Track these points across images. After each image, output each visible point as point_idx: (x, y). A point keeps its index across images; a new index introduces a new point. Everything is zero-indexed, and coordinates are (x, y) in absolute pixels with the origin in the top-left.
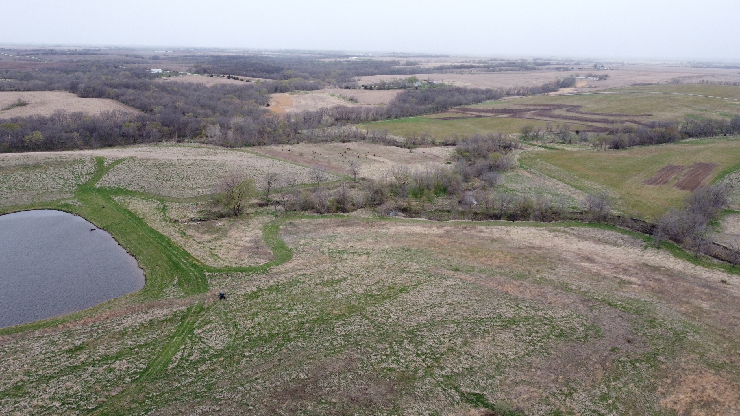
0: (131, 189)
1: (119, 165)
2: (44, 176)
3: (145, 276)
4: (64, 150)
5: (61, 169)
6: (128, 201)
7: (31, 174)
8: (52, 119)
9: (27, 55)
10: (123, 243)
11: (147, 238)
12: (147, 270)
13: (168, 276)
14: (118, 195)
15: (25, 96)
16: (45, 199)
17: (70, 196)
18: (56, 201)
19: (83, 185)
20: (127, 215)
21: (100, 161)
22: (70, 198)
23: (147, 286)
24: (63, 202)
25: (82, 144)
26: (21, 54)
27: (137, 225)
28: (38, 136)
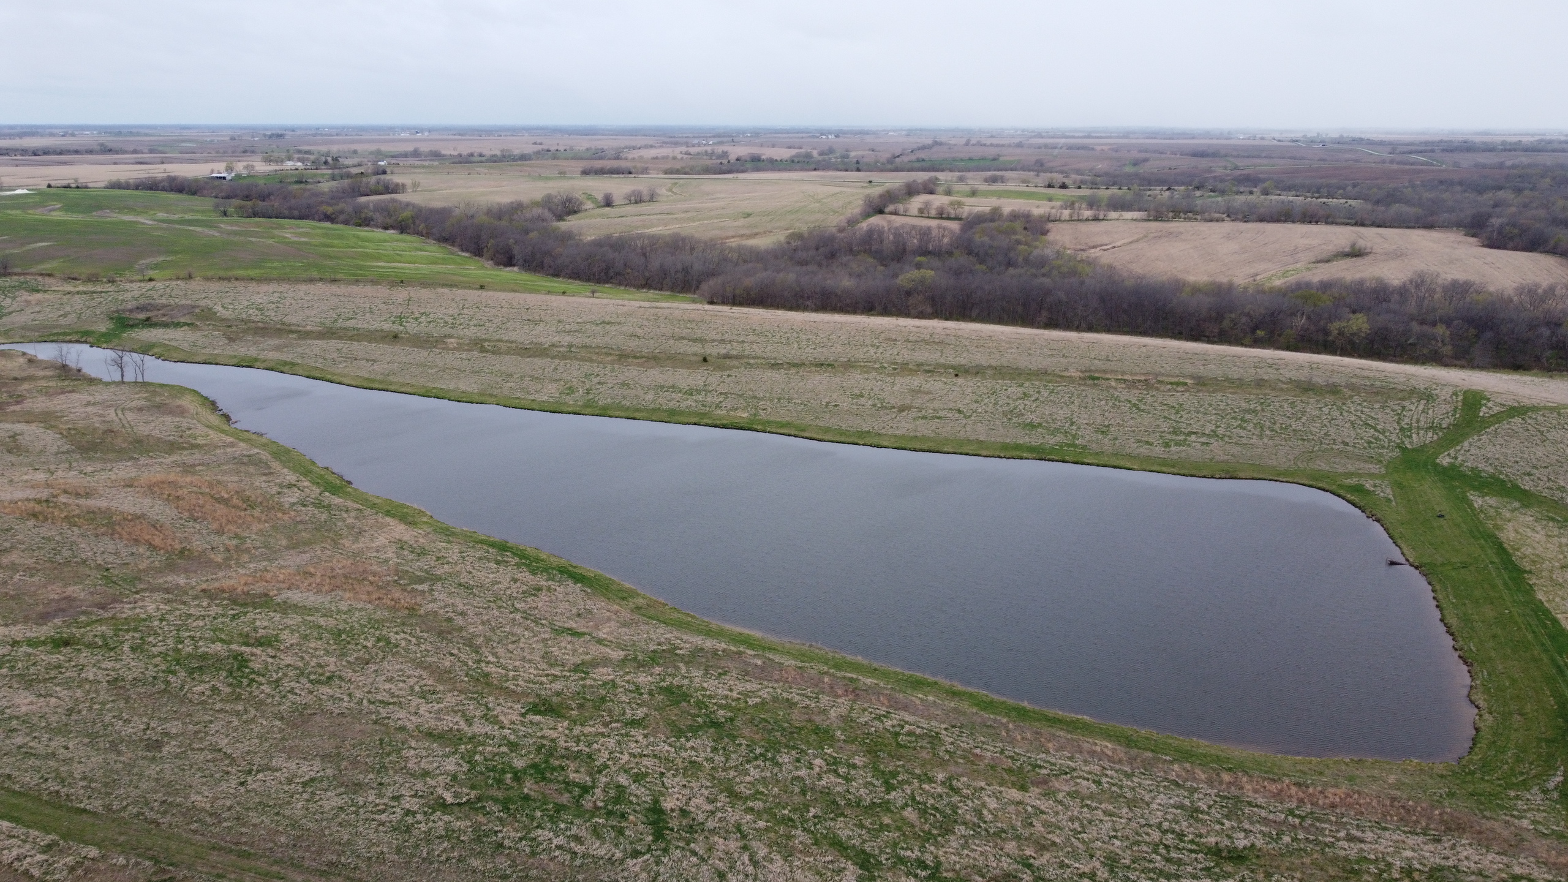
0: (1526, 484)
1: (1518, 420)
2: (1336, 414)
3: (1477, 730)
4: (1405, 362)
5: (1377, 406)
6: (1508, 515)
7: (1312, 405)
8: (1403, 292)
9: (1411, 152)
10: (1453, 621)
11: (1520, 628)
12: (1487, 716)
13: (1540, 755)
14: (1487, 494)
15: (1369, 236)
16: (1322, 465)
17: (1373, 471)
18: (1341, 474)
19: (1413, 450)
20: (1489, 552)
21: (1472, 401)
22: (1372, 476)
23: (1471, 761)
24: (1353, 481)
25: (1450, 353)
26: (1398, 151)
27: (1505, 584)
28: (1359, 324)
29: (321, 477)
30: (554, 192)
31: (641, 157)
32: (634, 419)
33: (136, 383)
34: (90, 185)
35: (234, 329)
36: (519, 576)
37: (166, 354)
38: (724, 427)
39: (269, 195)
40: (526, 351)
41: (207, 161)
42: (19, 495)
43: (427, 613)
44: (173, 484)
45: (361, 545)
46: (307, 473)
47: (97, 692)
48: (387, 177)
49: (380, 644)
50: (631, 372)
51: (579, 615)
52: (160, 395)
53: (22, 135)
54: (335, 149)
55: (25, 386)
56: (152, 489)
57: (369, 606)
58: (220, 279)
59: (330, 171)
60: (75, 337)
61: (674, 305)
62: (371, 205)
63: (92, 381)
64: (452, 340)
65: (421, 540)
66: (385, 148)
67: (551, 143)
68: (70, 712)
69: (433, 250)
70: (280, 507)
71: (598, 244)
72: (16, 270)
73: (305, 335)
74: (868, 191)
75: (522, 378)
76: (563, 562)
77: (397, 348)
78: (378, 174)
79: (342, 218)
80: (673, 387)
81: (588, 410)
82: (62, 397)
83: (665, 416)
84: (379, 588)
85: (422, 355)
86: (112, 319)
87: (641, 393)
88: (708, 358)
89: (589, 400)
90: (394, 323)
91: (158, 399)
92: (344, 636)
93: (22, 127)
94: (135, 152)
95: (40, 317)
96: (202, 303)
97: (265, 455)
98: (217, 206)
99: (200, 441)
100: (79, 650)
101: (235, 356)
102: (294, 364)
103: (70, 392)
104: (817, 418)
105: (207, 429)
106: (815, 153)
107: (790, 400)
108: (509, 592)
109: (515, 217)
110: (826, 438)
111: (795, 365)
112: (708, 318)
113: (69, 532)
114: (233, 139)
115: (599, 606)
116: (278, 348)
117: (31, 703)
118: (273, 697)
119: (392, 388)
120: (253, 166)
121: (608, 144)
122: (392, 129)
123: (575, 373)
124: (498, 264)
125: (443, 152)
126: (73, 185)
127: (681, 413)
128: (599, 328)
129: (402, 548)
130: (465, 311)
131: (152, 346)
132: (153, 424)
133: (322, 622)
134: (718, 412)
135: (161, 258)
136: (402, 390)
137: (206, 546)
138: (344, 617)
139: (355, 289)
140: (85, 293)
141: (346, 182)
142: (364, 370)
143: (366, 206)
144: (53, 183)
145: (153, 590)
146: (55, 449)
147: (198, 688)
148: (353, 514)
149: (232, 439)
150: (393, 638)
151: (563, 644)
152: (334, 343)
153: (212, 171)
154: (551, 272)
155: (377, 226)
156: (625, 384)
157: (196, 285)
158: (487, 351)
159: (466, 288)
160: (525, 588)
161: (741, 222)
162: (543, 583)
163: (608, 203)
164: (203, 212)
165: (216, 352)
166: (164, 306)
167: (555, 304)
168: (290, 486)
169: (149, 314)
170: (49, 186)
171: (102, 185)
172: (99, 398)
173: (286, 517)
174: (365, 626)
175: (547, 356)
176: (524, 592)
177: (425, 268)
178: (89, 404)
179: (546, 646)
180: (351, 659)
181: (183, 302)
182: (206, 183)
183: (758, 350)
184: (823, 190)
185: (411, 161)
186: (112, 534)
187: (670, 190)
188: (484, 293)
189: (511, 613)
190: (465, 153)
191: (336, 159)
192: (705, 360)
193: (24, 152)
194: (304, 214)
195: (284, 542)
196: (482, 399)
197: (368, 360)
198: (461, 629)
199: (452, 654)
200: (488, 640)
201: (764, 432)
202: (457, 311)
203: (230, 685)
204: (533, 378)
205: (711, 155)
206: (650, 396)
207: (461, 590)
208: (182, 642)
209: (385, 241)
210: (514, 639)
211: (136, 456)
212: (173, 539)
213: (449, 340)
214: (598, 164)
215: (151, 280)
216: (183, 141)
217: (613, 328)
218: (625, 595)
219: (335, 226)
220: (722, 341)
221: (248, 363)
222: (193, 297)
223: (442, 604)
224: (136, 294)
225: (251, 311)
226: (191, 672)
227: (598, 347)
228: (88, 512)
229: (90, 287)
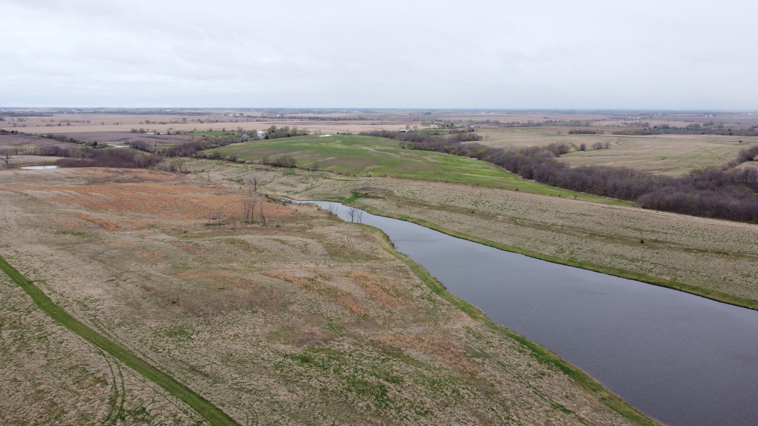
29: (432, 283)
30: (555, 142)
31: (600, 126)
32: (598, 272)
33: (358, 223)
34: (353, 133)
35: (401, 201)
36: (532, 363)
37: (371, 211)
38: (654, 284)
39: (422, 140)
40: (538, 226)
41: (399, 124)
42: (303, 275)
43: (481, 379)
44: (365, 278)
45: (448, 326)
46: (425, 280)
47: (314, 395)
48: (474, 133)
49: (454, 395)
50: (597, 244)
51: (567, 397)
52: (367, 231)
53: (332, 112)
54: (452, 119)
55: (315, 221)
56: (357, 279)
57: (450, 368)
58: (398, 177)
59: (449, 130)
60: (337, 200)
61: (622, 207)
62: (466, 146)
63: (341, 221)
64: (501, 217)
65: (479, 329)
66: (474, 119)
67: (552, 118)
68: (301, 405)
69: (493, 169)
70: (411, 298)
71: (578, 170)
72: (320, 169)
73: (431, 207)
74: (741, 147)
75: (536, 240)
76: (557, 357)
77: (474, 218)
78: (470, 131)
79: (453, 151)
80: (622, 255)
81: (571, 264)
82: (328, 227)
83: (616, 273)
84: (456, 356)
85: (485, 223)
86: (352, 193)
87: (603, 257)
88: (644, 241)
89: (572, 258)
90: (473, 205)
91: (365, 232)
92: (436, 385)
93: (332, 109)
94: (372, 120)
95: (325, 190)
96: (389, 188)
97: (407, 267)
98: (400, 144)
99: (380, 256)
100: (311, 366)
101: (400, 215)
102: (425, 221)
103: (331, 225)
104: (717, 287)
105: (384, 250)
106: (701, 125)
107: (698, 273)
108: (526, 373)
109: (535, 154)
110: (725, 301)
111: (702, 251)
112: (644, 217)
113: (318, 298)
114: (410, 114)
115: (578, 392)
116: (419, 213)
117: (285, 395)
118: (396, 418)
119: (469, 238)
120: (417, 127)
121: (582, 118)
122: (477, 111)
123: (565, 242)
124: (524, 178)
125: (500, 122)
126: (347, 133)
127: (627, 272)
128: (579, 217)
129: (469, 332)
130: (508, 202)
131: (366, 207)
132: (361, 245)
133: (425, 373)
134: (650, 274)
135: (375, 167)
136: (474, 240)
137: (375, 314)
138: (437, 372)
139: (456, 187)
140: (344, 180)
141: (456, 135)
142: (457, 228)
143: (464, 146)
144: (339, 132)
145: (349, 336)
146: (320, 253)
147: (360, 404)
148: (446, 307)
149: (393, 257)
150: (462, 391)
151: (558, 417)
152: (444, 213)
153: (400, 129)
154: (552, 183)
155: (468, 156)
156: (593, 251)
157: (388, 180)
158: (517, 224)
159: (509, 190)
160: (535, 372)
161: (660, 162)
162: (546, 370)
163: (583, 148)
164: (394, 146)
165: (392, 212)
166: (374, 189)
167: (555, 202)
168: (417, 286)
169: (367, 192)
170: (338, 133)
171: (357, 133)
172: (342, 229)
173: (414, 304)
174: (447, 380)
175: (550, 230)
176: (534, 375)
177: (489, 178)
178: (337, 232)
179: (547, 416)
180: (439, 402)
181: (381, 187)
182: (397, 134)
183: (676, 239)
184: (710, 146)
185: (485, 125)
186: (336, 302)
187: (617, 143)
188: (518, 193)
189: (527, 387)
190: (510, 122)
191: (452, 124)
192: (642, 242)
193: (331, 119)
194: (436, 149)
195: (411, 318)
196: (514, 250)
197: (459, 223)
198: (498, 393)
199: (493, 410)
200: (514, 404)
201: (681, 291)
202: (504, 201)
203: (376, 405)
204: (542, 242)
205: (639, 125)
206: (608, 260)
207: (499, 366)
208: (357, 372)
209: (471, 163)
210: (529, 406)
211: (352, 260)
212: (361, 309)
213: (499, 217)
214: (578, 129)
215: (370, 176)
216: (392, 115)
217: (587, 218)
218: (595, 388)
219: (449, 155)
220: (653, 231)
221: (404, 219)
222: (386, 185)
223: (489, 374)
224: (363, 182)
225: (409, 194)
226: (359, 392)
227: (578, 228)
228: (328, 289)
229: (346, 178)
